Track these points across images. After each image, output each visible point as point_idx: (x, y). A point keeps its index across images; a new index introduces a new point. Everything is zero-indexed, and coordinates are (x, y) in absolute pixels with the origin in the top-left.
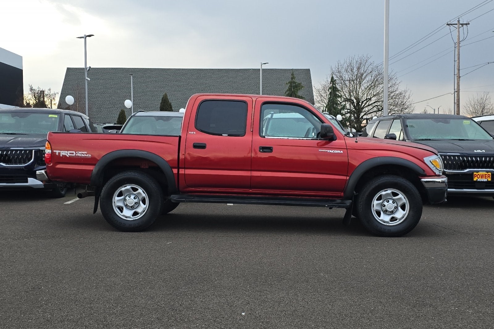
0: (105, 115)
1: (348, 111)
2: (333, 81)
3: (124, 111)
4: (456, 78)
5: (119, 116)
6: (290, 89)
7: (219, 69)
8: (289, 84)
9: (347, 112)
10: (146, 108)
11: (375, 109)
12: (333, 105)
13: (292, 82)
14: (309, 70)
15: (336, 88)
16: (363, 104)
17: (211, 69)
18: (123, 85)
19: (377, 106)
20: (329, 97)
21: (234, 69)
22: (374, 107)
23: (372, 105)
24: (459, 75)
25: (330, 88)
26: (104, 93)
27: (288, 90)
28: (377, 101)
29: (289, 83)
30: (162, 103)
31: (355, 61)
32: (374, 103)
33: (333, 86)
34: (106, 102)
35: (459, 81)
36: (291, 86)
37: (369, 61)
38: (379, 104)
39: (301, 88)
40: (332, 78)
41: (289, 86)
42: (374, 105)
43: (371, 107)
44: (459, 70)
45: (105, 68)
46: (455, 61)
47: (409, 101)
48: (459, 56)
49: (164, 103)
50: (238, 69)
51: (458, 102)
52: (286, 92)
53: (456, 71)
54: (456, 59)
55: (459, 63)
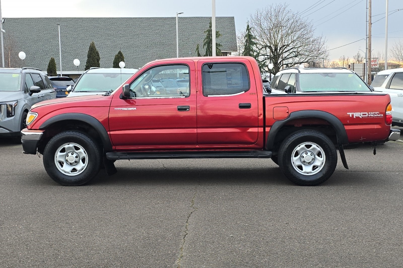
0: (38, 62)
1: (269, 57)
2: (248, 29)
3: (54, 59)
4: (368, 24)
5: (49, 64)
6: (208, 37)
7: (147, 18)
8: (207, 33)
9: (267, 58)
10: (78, 56)
11: (292, 55)
12: (249, 51)
13: (210, 30)
14: (233, 18)
15: (251, 35)
16: (281, 51)
17: (140, 18)
18: (56, 34)
19: (294, 52)
20: (245, 44)
21: (162, 18)
22: (291, 53)
23: (290, 51)
24: (371, 22)
25: (246, 36)
26: (37, 41)
27: (206, 38)
28: (294, 48)
29: (207, 31)
30: (89, 51)
31: (273, 9)
32: (291, 49)
33: (249, 34)
34: (40, 50)
35: (371, 27)
36: (209, 35)
37: (287, 9)
38: (295, 50)
39: (219, 37)
40: (248, 26)
41: (207, 34)
42: (291, 51)
43: (288, 53)
44: (371, 17)
45: (38, 18)
46: (367, 8)
47: (324, 47)
48: (371, 3)
49: (91, 51)
50: (165, 18)
51: (370, 48)
52: (204, 40)
53: (368, 18)
54: (368, 7)
55: (371, 10)
